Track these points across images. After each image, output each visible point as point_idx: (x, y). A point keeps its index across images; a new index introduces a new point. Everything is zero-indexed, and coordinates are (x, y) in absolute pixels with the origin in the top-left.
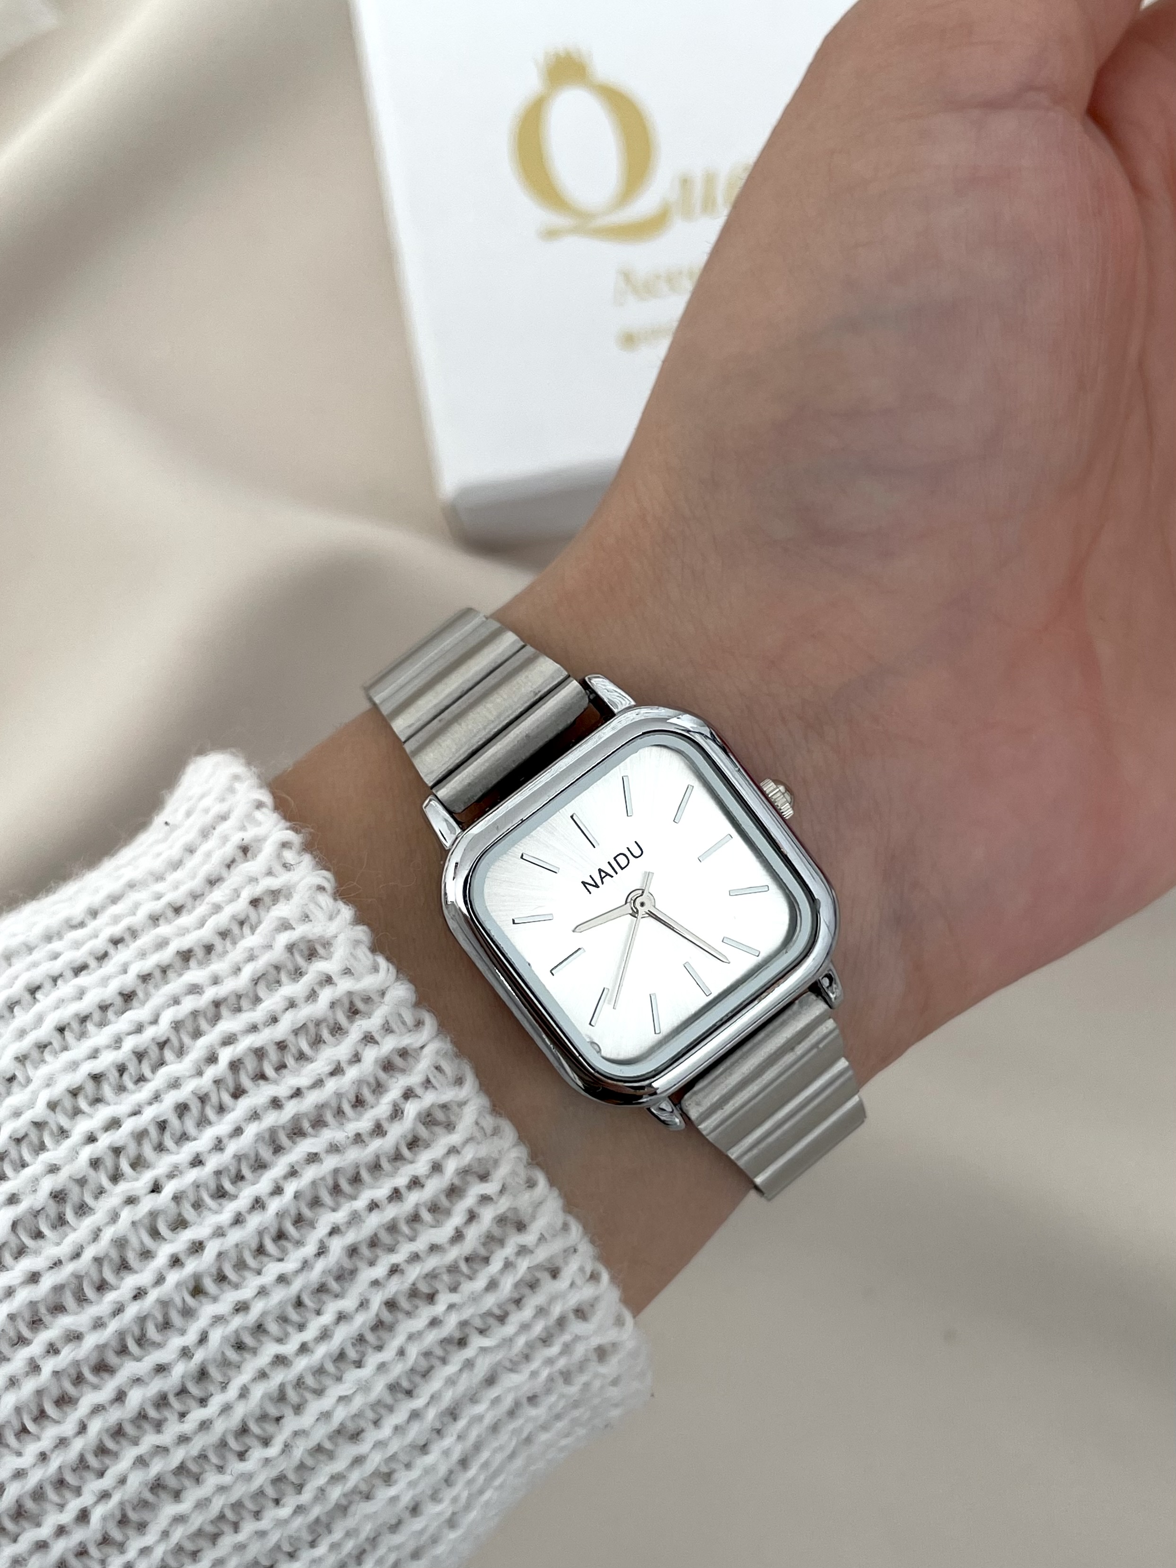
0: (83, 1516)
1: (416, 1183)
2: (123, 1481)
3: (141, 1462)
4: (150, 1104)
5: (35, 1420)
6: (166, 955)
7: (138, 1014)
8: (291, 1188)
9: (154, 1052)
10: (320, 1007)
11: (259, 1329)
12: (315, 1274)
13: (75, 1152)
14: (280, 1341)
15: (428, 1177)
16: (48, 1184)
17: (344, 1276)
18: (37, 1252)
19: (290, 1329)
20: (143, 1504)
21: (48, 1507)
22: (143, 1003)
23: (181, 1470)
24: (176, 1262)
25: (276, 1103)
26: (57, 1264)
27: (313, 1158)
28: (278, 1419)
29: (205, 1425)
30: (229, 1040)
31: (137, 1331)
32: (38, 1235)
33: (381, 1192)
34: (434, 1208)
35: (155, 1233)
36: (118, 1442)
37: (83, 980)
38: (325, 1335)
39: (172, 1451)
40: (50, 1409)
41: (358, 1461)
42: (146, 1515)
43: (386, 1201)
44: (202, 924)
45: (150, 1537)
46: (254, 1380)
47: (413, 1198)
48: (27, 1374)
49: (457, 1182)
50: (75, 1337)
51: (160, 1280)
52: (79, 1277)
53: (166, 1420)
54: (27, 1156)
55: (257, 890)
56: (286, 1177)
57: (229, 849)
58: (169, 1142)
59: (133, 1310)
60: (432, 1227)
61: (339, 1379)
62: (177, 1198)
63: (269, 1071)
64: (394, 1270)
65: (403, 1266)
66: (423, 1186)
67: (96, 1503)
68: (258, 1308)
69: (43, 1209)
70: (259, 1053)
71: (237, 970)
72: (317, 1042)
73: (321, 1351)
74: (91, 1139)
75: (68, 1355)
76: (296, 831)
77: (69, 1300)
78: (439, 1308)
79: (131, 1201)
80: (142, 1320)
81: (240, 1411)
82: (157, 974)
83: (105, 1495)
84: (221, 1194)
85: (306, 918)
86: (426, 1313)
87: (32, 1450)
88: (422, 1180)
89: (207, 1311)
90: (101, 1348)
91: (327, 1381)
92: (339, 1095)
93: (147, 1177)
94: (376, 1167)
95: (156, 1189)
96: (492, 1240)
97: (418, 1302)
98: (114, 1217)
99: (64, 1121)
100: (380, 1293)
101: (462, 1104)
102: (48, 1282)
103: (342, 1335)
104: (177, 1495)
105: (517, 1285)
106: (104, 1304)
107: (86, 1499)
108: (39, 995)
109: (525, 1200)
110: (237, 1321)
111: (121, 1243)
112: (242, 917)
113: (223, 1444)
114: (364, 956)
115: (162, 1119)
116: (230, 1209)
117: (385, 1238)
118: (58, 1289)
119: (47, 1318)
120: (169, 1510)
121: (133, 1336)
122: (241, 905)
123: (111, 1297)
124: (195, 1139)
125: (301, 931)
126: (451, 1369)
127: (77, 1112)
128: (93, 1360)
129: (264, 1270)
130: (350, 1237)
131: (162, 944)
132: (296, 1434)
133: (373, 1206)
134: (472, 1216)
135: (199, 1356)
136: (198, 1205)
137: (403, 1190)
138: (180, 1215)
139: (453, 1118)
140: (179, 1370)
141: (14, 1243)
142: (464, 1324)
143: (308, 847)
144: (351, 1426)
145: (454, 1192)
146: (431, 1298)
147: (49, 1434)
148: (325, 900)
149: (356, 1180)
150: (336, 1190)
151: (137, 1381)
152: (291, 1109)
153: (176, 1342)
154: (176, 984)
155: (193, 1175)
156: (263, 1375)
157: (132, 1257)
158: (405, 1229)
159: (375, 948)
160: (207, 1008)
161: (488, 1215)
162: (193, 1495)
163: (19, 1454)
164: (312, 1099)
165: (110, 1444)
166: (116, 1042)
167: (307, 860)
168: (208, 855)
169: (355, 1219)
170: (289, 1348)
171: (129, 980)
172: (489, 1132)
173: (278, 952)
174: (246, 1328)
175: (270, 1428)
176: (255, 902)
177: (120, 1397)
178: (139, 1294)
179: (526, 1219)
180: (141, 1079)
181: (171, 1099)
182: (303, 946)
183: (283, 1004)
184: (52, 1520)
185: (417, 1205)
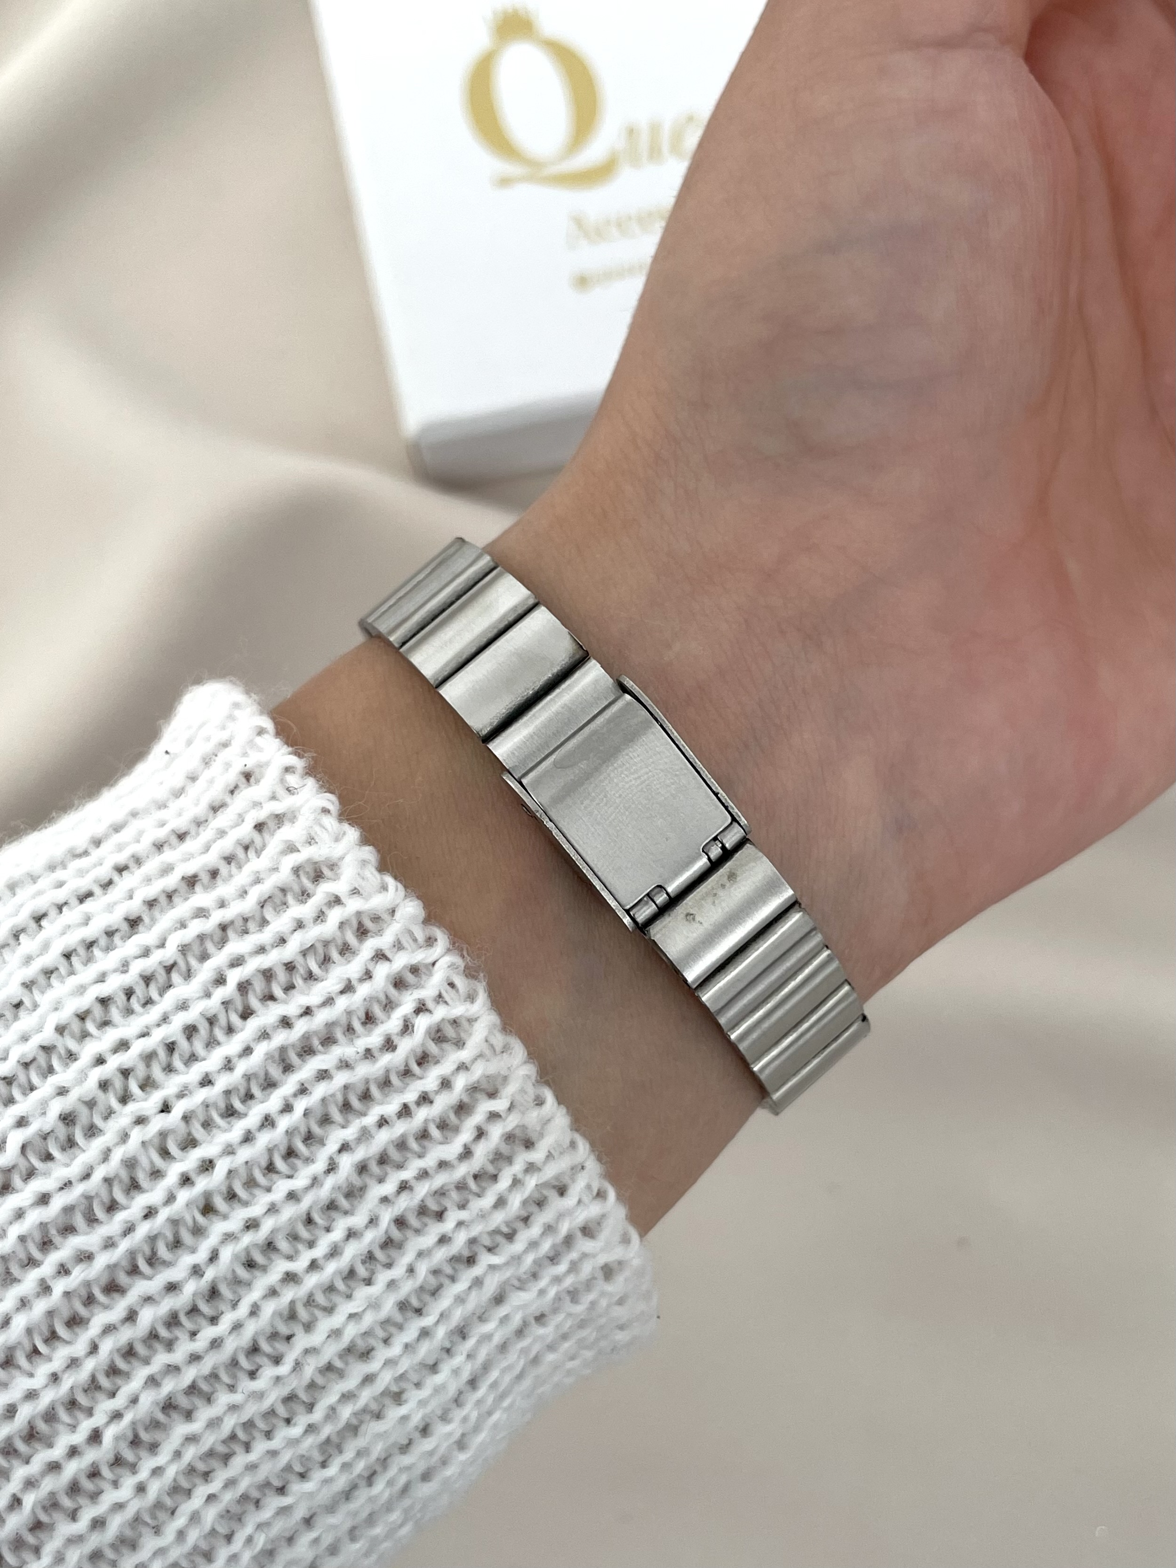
0: (95, 1437)
1: (425, 1099)
2: (134, 1401)
3: (153, 1381)
4: (159, 1025)
5: (46, 1341)
6: (172, 881)
7: (145, 937)
8: (300, 1105)
9: (161, 976)
10: (329, 927)
11: (270, 1246)
12: (325, 1191)
13: (83, 1076)
14: (290, 1258)
15: (437, 1093)
16: (57, 1107)
17: (353, 1193)
18: (47, 1174)
19: (300, 1247)
20: (155, 1425)
21: (61, 1428)
22: (149, 928)
23: (192, 1389)
24: (186, 1180)
25: (286, 1023)
26: (67, 1185)
27: (323, 1075)
28: (289, 1338)
29: (216, 1344)
30: (237, 962)
31: (147, 1251)
32: (48, 1157)
33: (391, 1107)
34: (443, 1125)
35: (165, 1153)
36: (129, 1362)
37: (89, 906)
38: (334, 1252)
39: (183, 1370)
40: (61, 1331)
41: (369, 1379)
42: (158, 1436)
43: (396, 1118)
44: (207, 849)
45: (162, 1458)
46: (265, 1297)
47: (422, 1114)
48: (38, 1295)
49: (466, 1099)
50: (85, 1257)
51: (171, 1198)
52: (88, 1198)
53: (177, 1339)
54: (35, 1079)
55: (261, 815)
56: (295, 1095)
57: (233, 776)
58: (177, 1063)
59: (144, 1229)
60: (441, 1143)
61: (349, 1297)
62: (186, 1118)
63: (278, 991)
64: (404, 1187)
65: (413, 1183)
66: (431, 1102)
67: (108, 1423)
68: (267, 1226)
69: (52, 1131)
70: (268, 975)
71: (244, 893)
72: (326, 961)
73: (331, 1268)
74: (100, 1061)
75: (79, 1275)
76: (300, 756)
77: (79, 1221)
78: (448, 1225)
79: (141, 1121)
80: (152, 1239)
81: (251, 1329)
82: (163, 900)
83: (117, 1416)
84: (230, 1113)
85: (311, 841)
86: (435, 1230)
87: (43, 1370)
88: (431, 1096)
89: (218, 1228)
90: (112, 1268)
91: (337, 1299)
92: (349, 1013)
93: (156, 1098)
94: (385, 1083)
95: (166, 1108)
96: (500, 1158)
97: (426, 1220)
98: (124, 1137)
99: (72, 1045)
100: (390, 1210)
101: (471, 1021)
102: (58, 1203)
103: (352, 1251)
104: (189, 1415)
105: (525, 1203)
106: (114, 1225)
107: (98, 1419)
108: (44, 923)
109: (533, 1117)
110: (247, 1239)
111: (130, 1164)
112: (246, 841)
113: (234, 1363)
114: (372, 876)
115: (171, 1040)
116: (239, 1127)
117: (394, 1155)
118: (68, 1210)
119: (57, 1239)
120: (181, 1429)
121: (144, 1254)
122: (246, 831)
123: (121, 1217)
124: (204, 1059)
125: (306, 854)
126: (461, 1286)
127: (85, 1035)
128: (104, 1280)
129: (274, 1187)
130: (360, 1153)
131: (167, 870)
132: (307, 1351)
133: (383, 1122)
134: (480, 1134)
135: (210, 1274)
136: (207, 1124)
137: (413, 1107)
138: (189, 1134)
139: (463, 1035)
140: (190, 1288)
141: (23, 1165)
142: (473, 1241)
143: (310, 771)
144: (361, 1344)
145: (462, 1109)
146: (440, 1215)
147: (61, 1355)
148: (331, 822)
149: (366, 1096)
150: (346, 1107)
151: (148, 1299)
152: (301, 1027)
153: (187, 1260)
154: (183, 908)
155: (202, 1094)
156: (273, 1293)
157: (142, 1177)
158: (414, 1145)
159: (382, 868)
160: (214, 930)
161: (496, 1132)
162: (204, 1414)
163: (31, 1375)
164: (322, 1017)
165: (121, 1364)
166: (123, 966)
167: (311, 782)
168: (211, 781)
169: (365, 1135)
170: (300, 1265)
171: (135, 906)
172: (498, 1049)
173: (284, 875)
174: (256, 1245)
175: (280, 1346)
176: (259, 827)
177: (131, 1317)
178: (150, 1213)
179: (534, 1136)
180: (148, 1002)
181: (180, 1020)
182: (309, 869)
183: (291, 925)
184: (64, 1441)
185: (426, 1121)
